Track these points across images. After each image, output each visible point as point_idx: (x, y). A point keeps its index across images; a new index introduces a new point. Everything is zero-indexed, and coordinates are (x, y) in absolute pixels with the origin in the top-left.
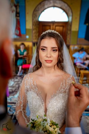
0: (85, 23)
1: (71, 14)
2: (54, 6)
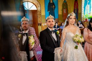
0: (48, 11)
1: (40, 6)
2: (28, 2)
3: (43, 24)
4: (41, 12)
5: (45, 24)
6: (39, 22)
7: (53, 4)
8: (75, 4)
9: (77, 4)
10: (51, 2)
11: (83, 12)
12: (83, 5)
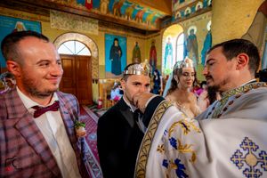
2: (75, 41)
3: (101, 81)
4: (97, 60)
5: (105, 81)
6: (94, 77)
7: (119, 48)
8: (151, 52)
9: (155, 52)
10: (116, 45)
11: (163, 66)
12: (163, 54)
